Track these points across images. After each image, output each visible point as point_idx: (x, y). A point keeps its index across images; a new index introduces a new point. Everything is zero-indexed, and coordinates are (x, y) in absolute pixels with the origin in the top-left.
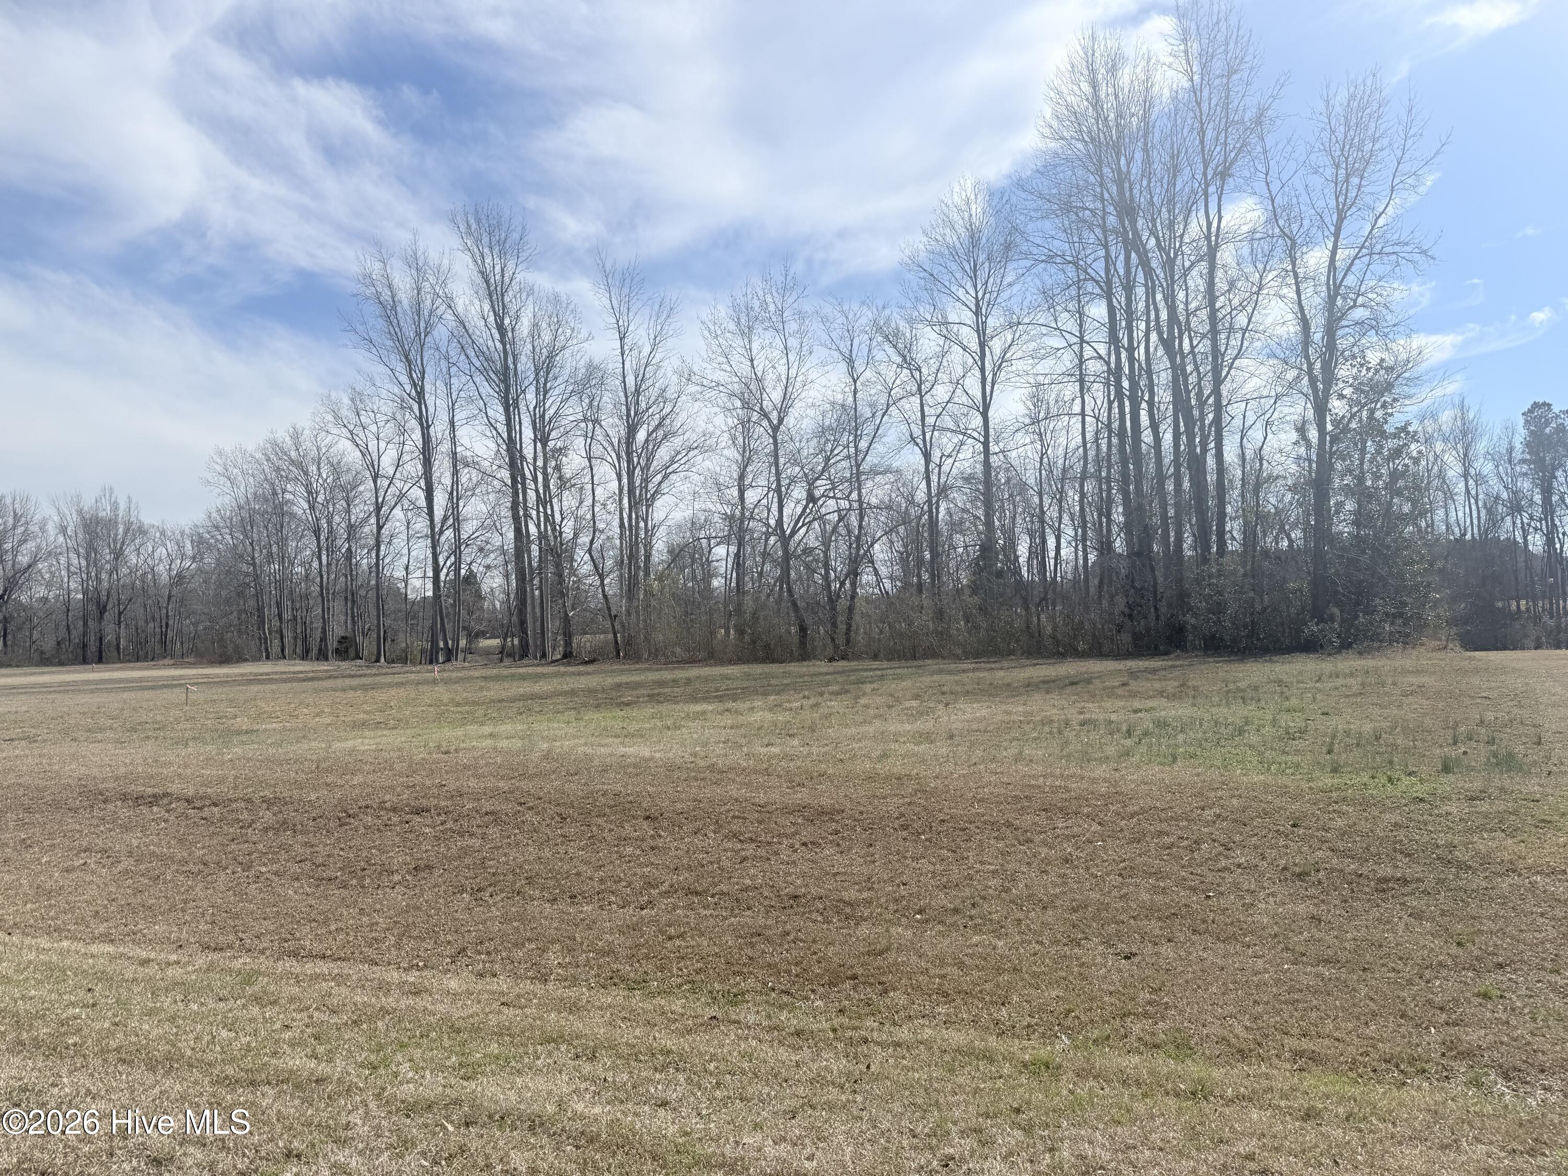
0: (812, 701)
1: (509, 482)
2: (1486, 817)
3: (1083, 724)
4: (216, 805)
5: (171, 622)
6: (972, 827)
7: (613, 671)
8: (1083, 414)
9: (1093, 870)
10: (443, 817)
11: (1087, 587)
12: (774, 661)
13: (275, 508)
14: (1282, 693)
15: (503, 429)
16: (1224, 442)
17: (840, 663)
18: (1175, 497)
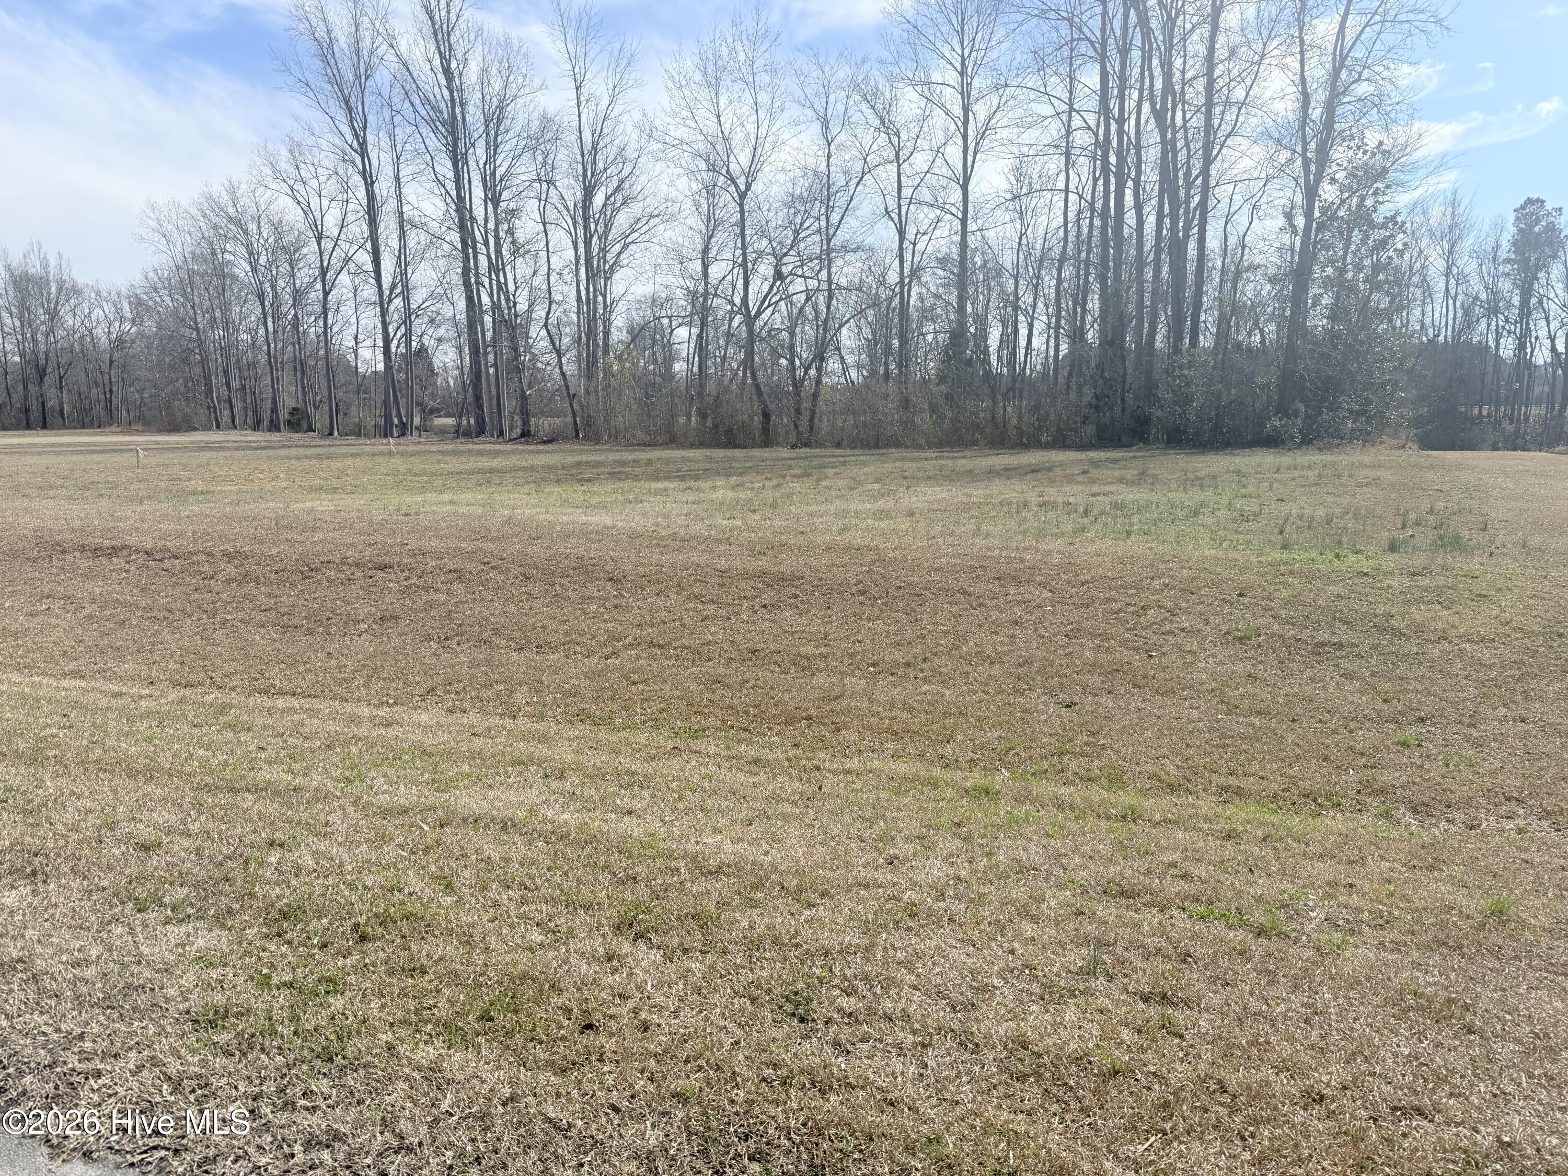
0: (774, 482)
1: (459, 246)
2: (1425, 590)
3: (1041, 505)
4: (177, 558)
5: (115, 389)
6: (928, 593)
7: (572, 451)
8: (1067, 191)
9: (1042, 631)
10: (407, 574)
11: (1056, 378)
12: (736, 447)
13: (215, 269)
14: (1240, 482)
15: (451, 186)
16: (1208, 227)
17: (803, 450)
18: (1153, 283)
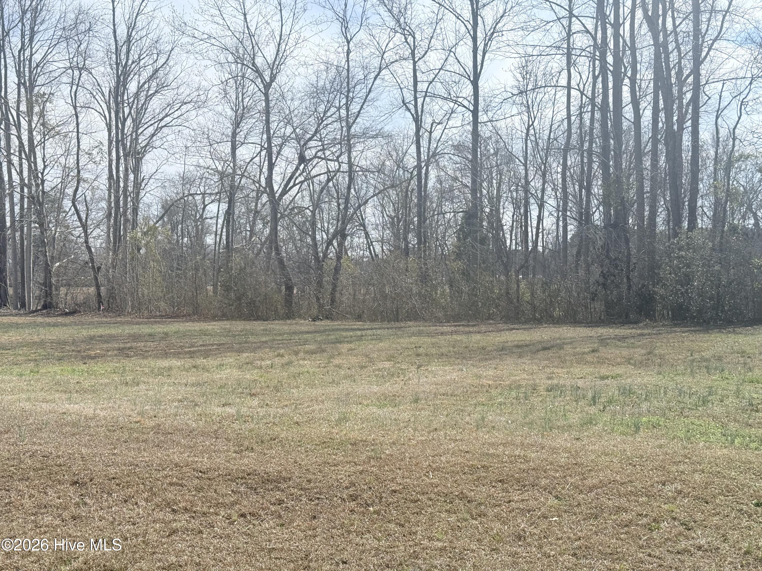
0: (286, 359)
3: (549, 390)
6: (423, 498)
7: (92, 323)
8: (569, 87)
11: (566, 257)
12: (258, 318)
14: (745, 364)
16: (701, 121)
17: (323, 323)
18: (652, 172)
